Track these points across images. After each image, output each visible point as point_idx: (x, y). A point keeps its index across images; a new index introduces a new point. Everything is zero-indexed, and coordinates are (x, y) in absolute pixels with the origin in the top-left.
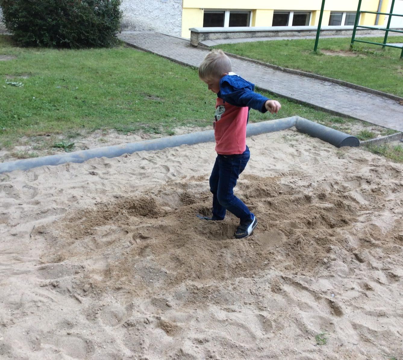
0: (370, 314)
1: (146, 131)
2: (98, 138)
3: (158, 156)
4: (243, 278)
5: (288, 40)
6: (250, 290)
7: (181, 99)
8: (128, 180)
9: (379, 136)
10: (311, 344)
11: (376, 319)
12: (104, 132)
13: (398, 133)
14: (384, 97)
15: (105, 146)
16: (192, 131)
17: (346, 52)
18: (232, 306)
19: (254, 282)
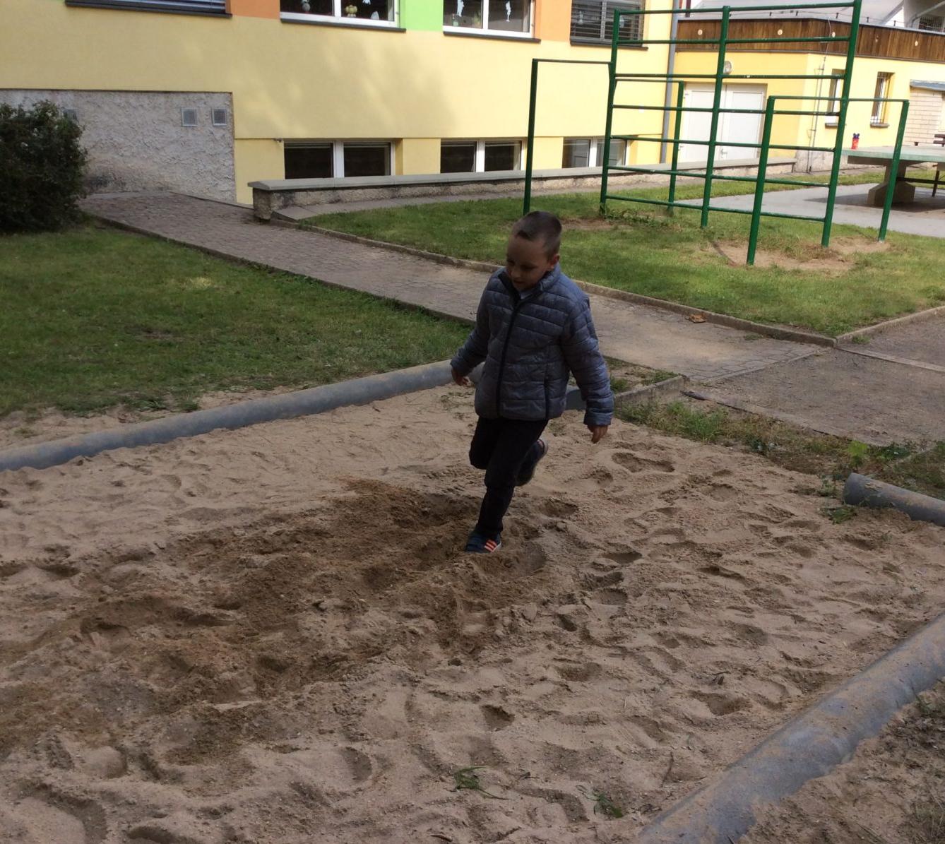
0: (570, 721)
1: (131, 405)
2: (15, 429)
3: (156, 457)
4: (320, 683)
5: (471, 202)
6: (334, 705)
7: (222, 333)
8: (82, 512)
9: (636, 386)
10: (443, 790)
11: (580, 730)
12: (31, 415)
13: (676, 378)
14: (660, 310)
15: (31, 443)
16: (240, 399)
17: (591, 222)
18: (294, 740)
19: (344, 688)
